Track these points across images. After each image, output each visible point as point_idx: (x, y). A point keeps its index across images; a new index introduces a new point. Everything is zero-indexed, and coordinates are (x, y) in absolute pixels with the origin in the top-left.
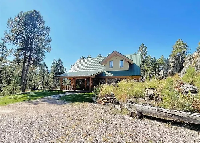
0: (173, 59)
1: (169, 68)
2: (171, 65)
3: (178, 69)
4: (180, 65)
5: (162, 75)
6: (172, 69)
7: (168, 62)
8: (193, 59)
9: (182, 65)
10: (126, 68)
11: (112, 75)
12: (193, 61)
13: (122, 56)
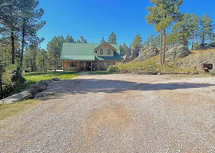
0: (133, 48)
1: (130, 54)
2: (132, 52)
3: (136, 56)
4: (137, 53)
5: (125, 59)
6: (132, 55)
7: (130, 50)
8: (144, 49)
9: (138, 53)
10: (112, 55)
11: (103, 59)
12: (144, 51)
13: (111, 47)
